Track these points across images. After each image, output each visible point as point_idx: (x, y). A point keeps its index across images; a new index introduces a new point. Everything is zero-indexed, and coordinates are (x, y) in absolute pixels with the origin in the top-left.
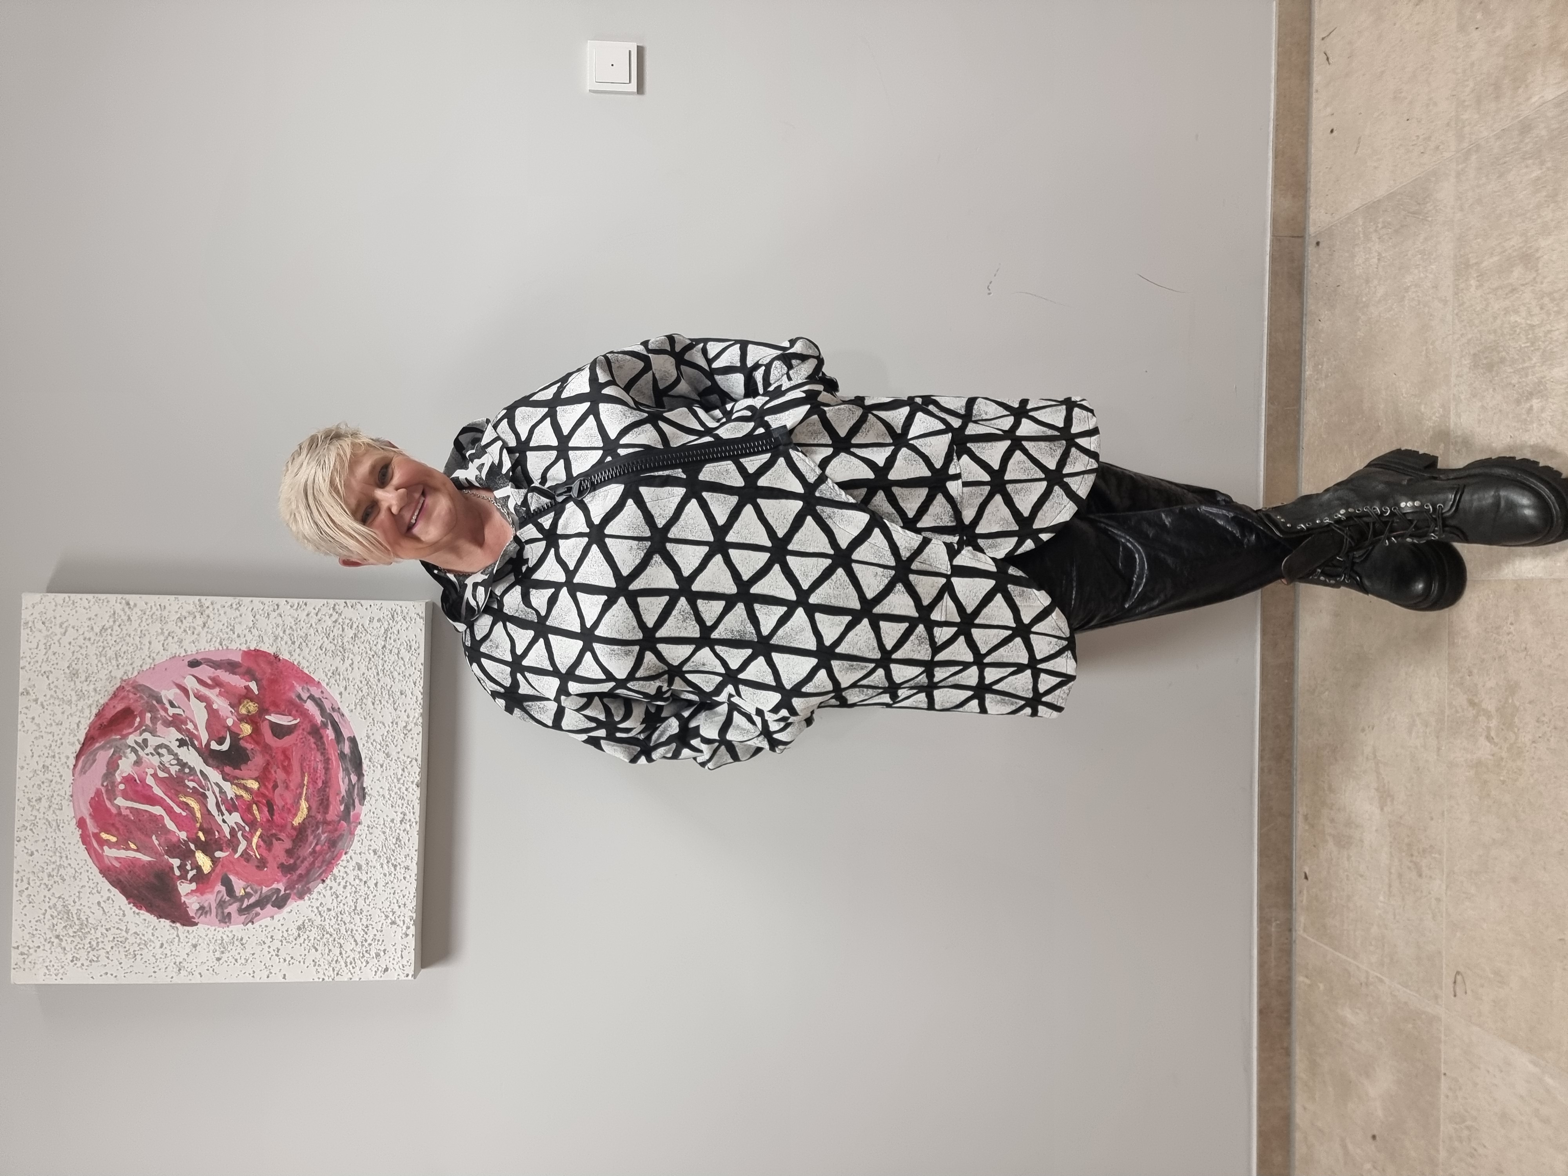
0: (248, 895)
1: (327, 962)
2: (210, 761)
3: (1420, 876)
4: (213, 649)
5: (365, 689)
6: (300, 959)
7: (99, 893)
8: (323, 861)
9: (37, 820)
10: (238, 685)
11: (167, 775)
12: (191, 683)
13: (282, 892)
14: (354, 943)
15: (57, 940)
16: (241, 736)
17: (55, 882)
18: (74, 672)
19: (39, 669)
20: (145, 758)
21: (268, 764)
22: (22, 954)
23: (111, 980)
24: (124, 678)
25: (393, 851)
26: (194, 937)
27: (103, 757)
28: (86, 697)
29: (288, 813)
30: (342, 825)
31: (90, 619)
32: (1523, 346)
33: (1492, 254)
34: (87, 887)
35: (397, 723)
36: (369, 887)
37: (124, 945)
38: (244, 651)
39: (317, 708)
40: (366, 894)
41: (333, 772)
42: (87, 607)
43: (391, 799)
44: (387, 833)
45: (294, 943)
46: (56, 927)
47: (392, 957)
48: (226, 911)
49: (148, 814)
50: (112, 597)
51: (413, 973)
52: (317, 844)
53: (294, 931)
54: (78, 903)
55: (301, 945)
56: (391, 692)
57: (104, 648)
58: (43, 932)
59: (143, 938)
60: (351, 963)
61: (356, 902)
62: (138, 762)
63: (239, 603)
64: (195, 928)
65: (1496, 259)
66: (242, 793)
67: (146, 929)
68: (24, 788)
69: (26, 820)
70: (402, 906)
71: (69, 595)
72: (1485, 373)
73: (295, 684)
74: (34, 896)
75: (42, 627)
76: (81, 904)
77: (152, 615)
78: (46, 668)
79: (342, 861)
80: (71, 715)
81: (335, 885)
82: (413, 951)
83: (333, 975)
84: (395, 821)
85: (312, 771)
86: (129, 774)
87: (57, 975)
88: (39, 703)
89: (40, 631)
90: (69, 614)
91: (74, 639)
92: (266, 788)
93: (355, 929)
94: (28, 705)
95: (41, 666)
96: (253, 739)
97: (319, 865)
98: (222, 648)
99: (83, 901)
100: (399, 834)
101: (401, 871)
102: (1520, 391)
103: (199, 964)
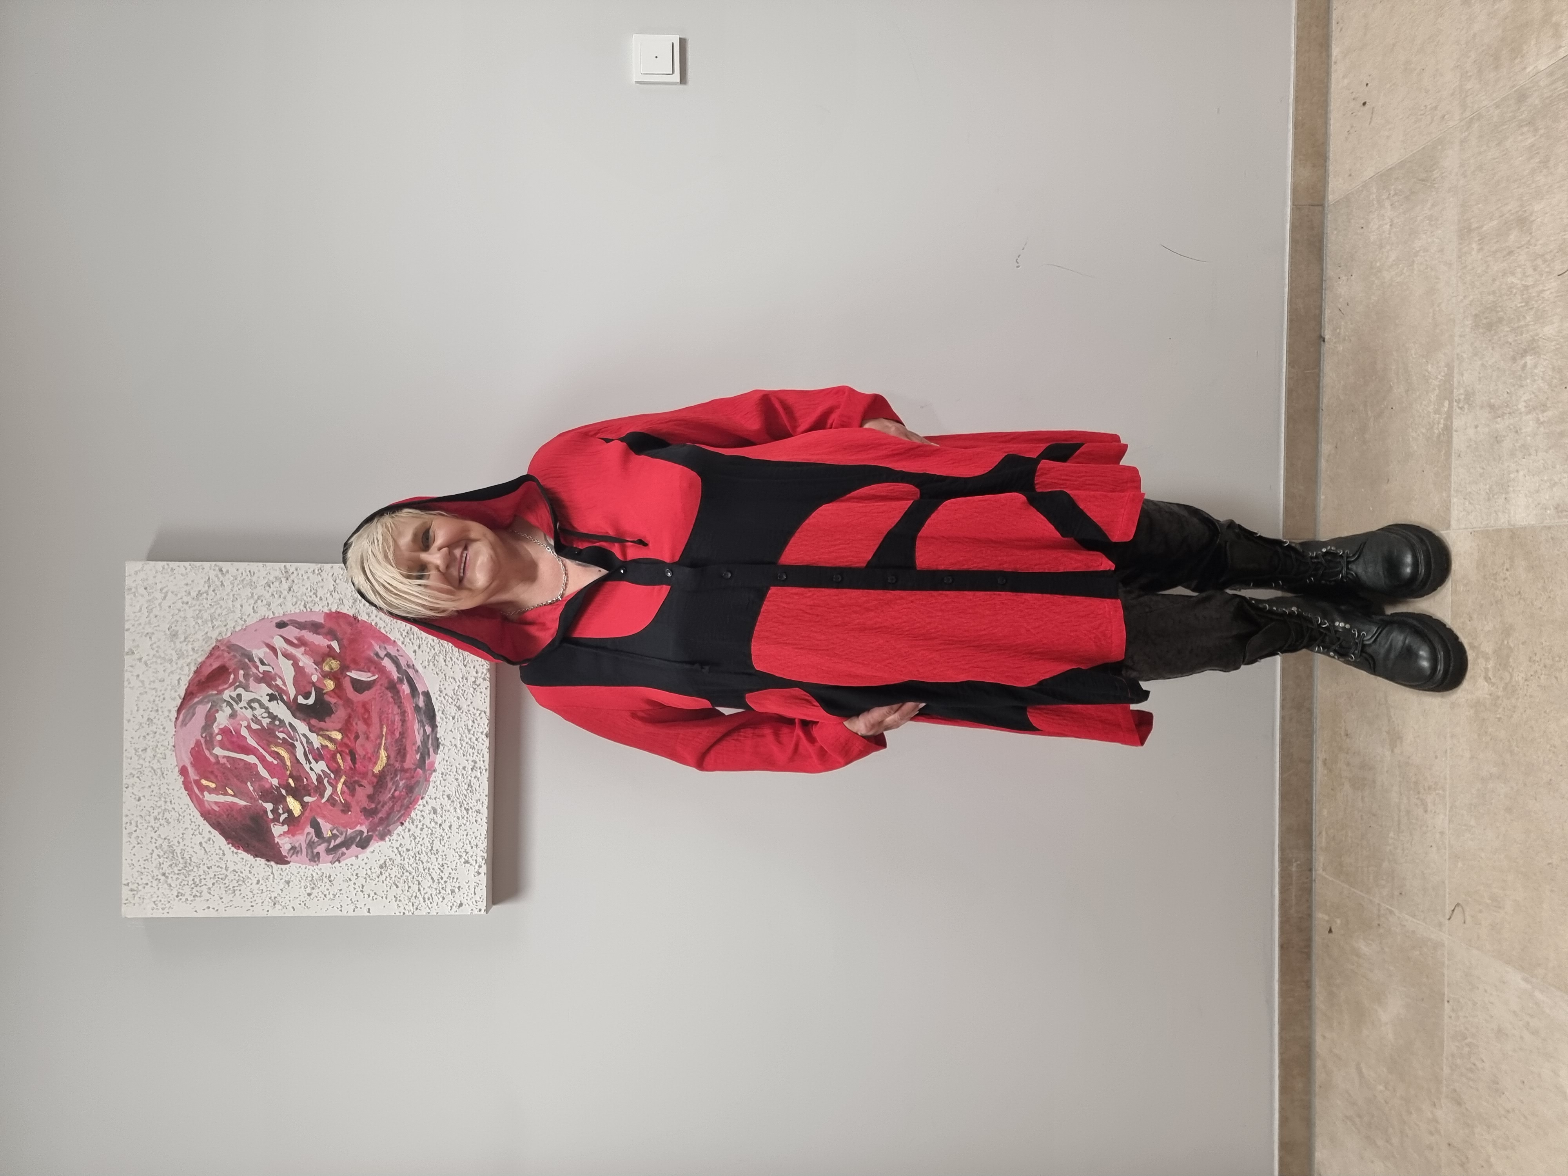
0: (334, 837)
1: (406, 898)
2: (298, 714)
3: (1426, 811)
4: (297, 611)
5: (437, 647)
6: (383, 894)
7: (202, 834)
8: (402, 806)
9: (143, 768)
10: (321, 645)
11: (259, 727)
12: (279, 643)
13: (365, 834)
14: (431, 881)
15: (164, 877)
16: (324, 692)
17: (161, 825)
18: (174, 633)
19: (143, 630)
20: (240, 712)
21: (350, 717)
22: (132, 890)
23: (212, 914)
24: (219, 638)
25: (466, 796)
26: (287, 874)
27: (202, 710)
28: (186, 655)
29: (369, 762)
30: (418, 772)
31: (187, 584)
32: (1519, 305)
33: (1492, 218)
34: (190, 829)
35: (466, 679)
36: (443, 830)
37: (224, 882)
38: (326, 613)
39: (393, 665)
40: (441, 836)
41: (409, 724)
42: (184, 572)
43: (463, 748)
44: (460, 780)
45: (377, 880)
46: (162, 866)
47: (466, 893)
48: (315, 851)
49: (243, 764)
50: (206, 565)
51: (485, 908)
52: (395, 790)
53: (376, 868)
54: (182, 844)
55: (383, 882)
57: (200, 611)
58: (150, 870)
59: (241, 875)
60: (429, 899)
61: (432, 843)
62: (233, 716)
63: (321, 569)
64: (288, 865)
65: (1495, 222)
66: (327, 743)
67: (243, 867)
68: (131, 740)
69: (134, 769)
70: (474, 847)
71: (168, 563)
72: (1485, 333)
73: (373, 643)
74: (142, 837)
75: (144, 592)
76: (185, 845)
77: (243, 580)
78: (149, 630)
79: (419, 805)
80: (172, 672)
81: (413, 827)
82: (485, 888)
83: (412, 910)
84: (466, 769)
85: (390, 723)
86: (225, 726)
87: (163, 909)
88: (143, 660)
89: (142, 596)
90: (168, 580)
91: (173, 603)
92: (349, 739)
93: (431, 867)
94: (134, 664)
95: (144, 628)
96: (335, 693)
97: (398, 809)
98: (307, 610)
99: (187, 842)
100: (470, 780)
101: (472, 814)
102: (1516, 349)
103: (291, 899)
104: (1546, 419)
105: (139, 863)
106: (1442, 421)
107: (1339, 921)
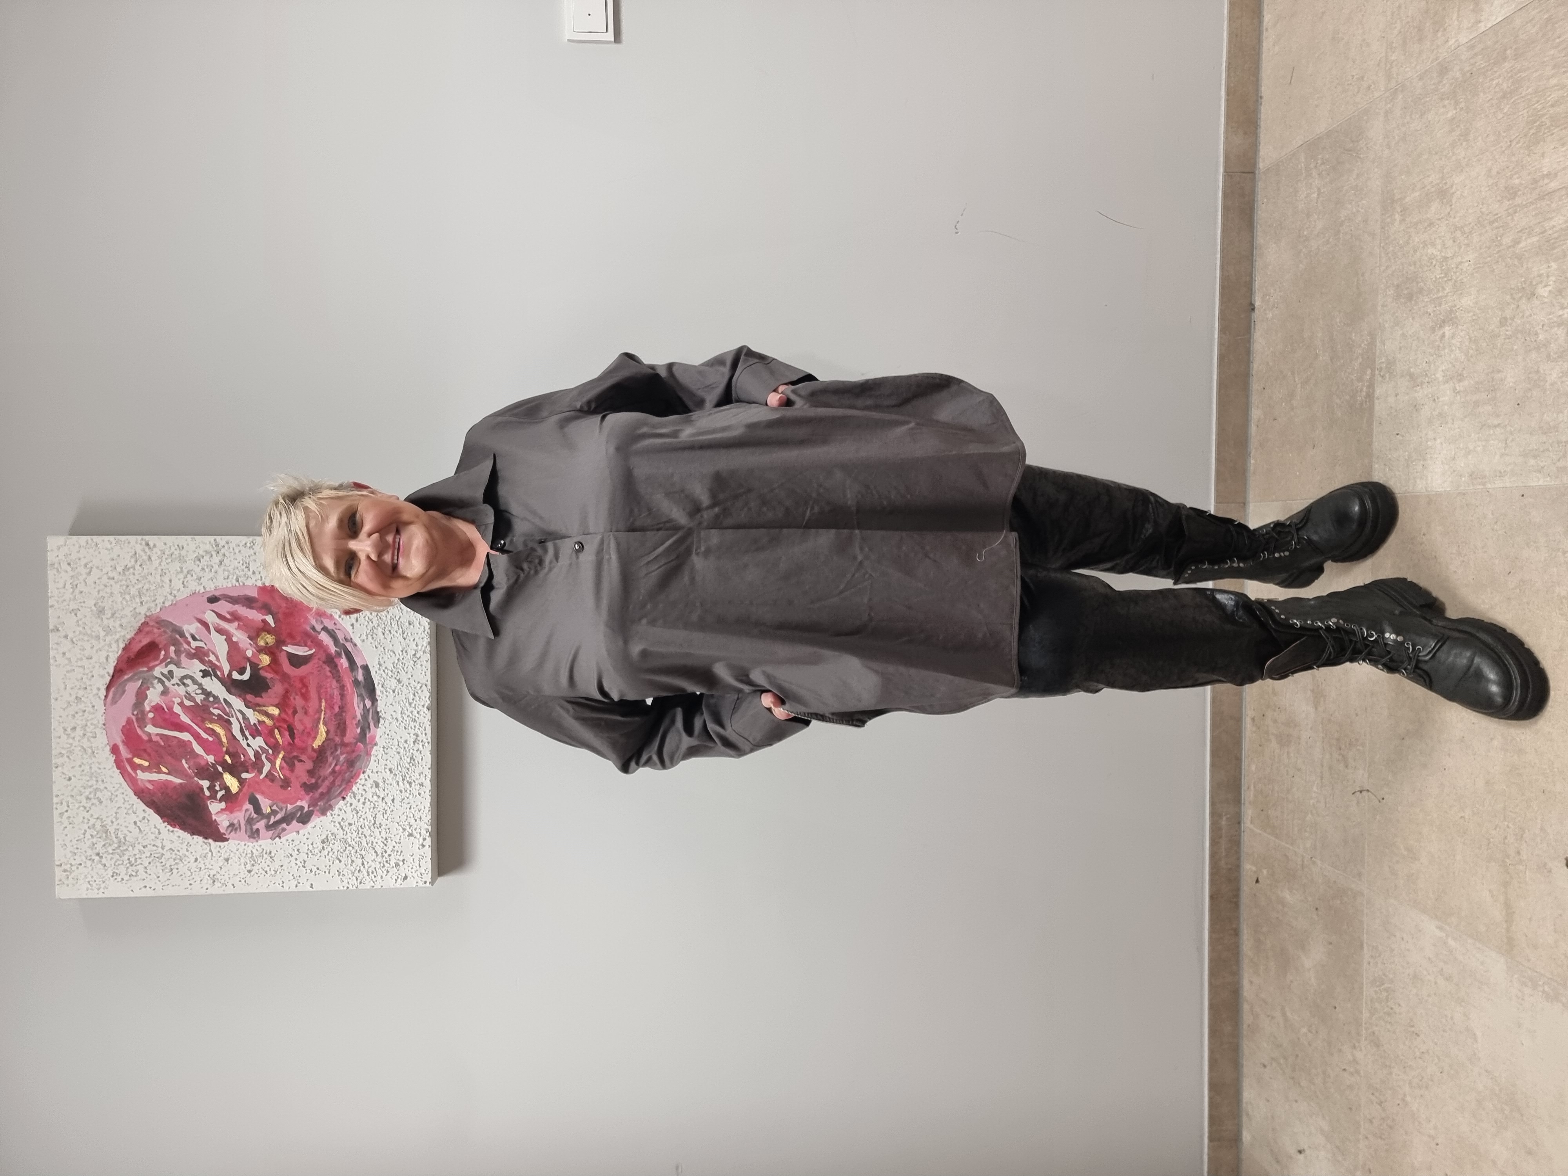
0: (274, 813)
1: (350, 872)
2: (233, 690)
3: (1347, 767)
4: (230, 585)
5: (375, 620)
6: (325, 869)
7: (135, 813)
8: (343, 780)
9: (73, 748)
10: (255, 619)
11: (192, 704)
12: (211, 618)
13: (306, 809)
14: (374, 854)
15: (98, 857)
16: (260, 667)
17: (93, 804)
18: (100, 609)
19: (67, 607)
20: (171, 688)
21: (287, 692)
22: (65, 871)
23: (149, 893)
24: (148, 614)
25: (408, 769)
26: (226, 851)
27: (132, 688)
28: (113, 632)
29: (308, 737)
30: (359, 746)
31: (113, 559)
32: (1438, 276)
33: (1413, 189)
34: (123, 808)
35: (406, 652)
36: (386, 803)
37: (160, 861)
38: (260, 587)
39: (331, 639)
40: (384, 809)
41: (348, 698)
42: (109, 546)
43: (404, 721)
44: (401, 754)
45: (318, 856)
46: (96, 846)
47: (411, 866)
48: (255, 827)
49: (177, 740)
50: (132, 539)
51: (430, 880)
52: (336, 765)
53: (319, 844)
54: (115, 823)
55: (325, 857)
56: (399, 623)
57: (128, 586)
58: (83, 851)
59: (178, 853)
60: (373, 873)
61: (375, 817)
62: (165, 692)
63: (252, 542)
64: (226, 843)
65: (1417, 194)
66: (263, 718)
67: (180, 845)
68: (59, 718)
69: (63, 748)
70: (418, 820)
71: (91, 537)
72: (1406, 303)
73: (309, 617)
74: (74, 817)
75: (68, 568)
76: (118, 824)
77: (171, 555)
78: (73, 606)
79: (361, 779)
80: (100, 650)
81: (354, 802)
82: (430, 861)
83: (356, 884)
84: (408, 742)
85: (328, 696)
86: (157, 703)
88: (69, 639)
89: (67, 572)
90: (92, 555)
92: (286, 713)
93: (375, 841)
94: (59, 641)
95: (69, 605)
96: (272, 669)
97: (339, 784)
98: (239, 584)
99: (120, 821)
100: (412, 753)
101: (415, 787)
102: (1435, 319)
103: (231, 876)
104: (1462, 389)
105: (71, 844)
106: (1365, 389)
107: (1265, 871)
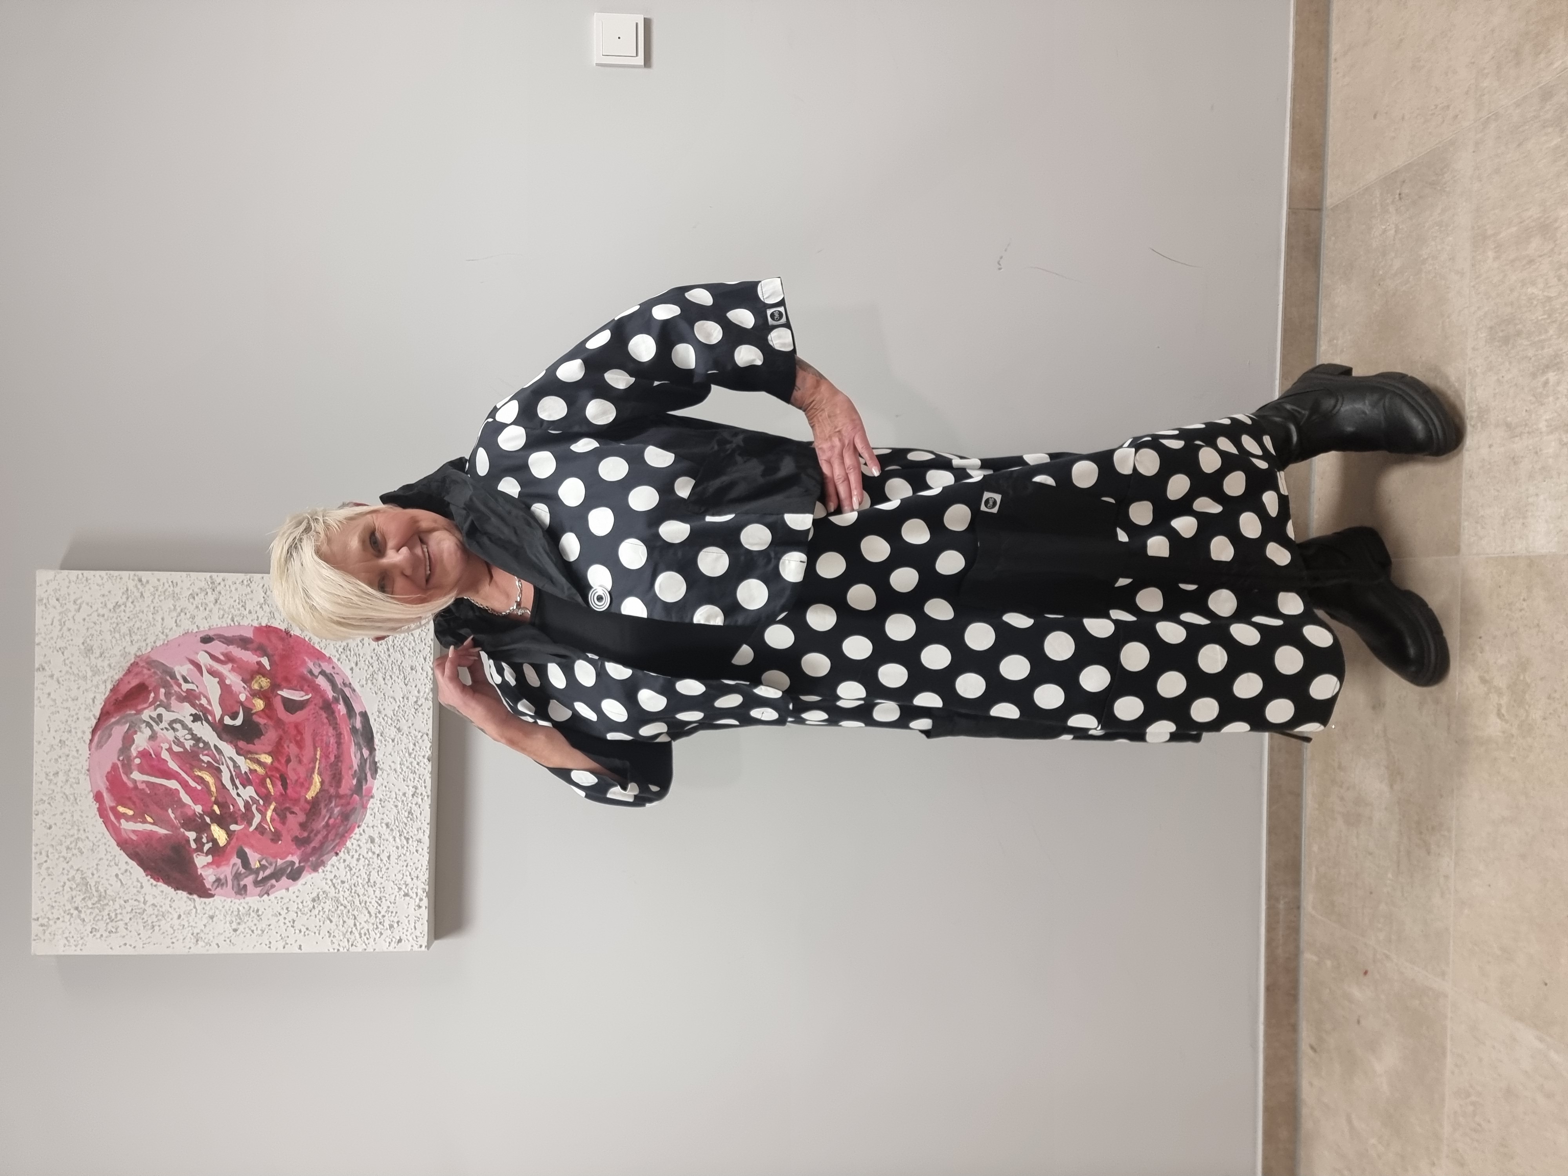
0: (263, 868)
1: (341, 934)
2: (224, 736)
3: (1429, 853)
4: (225, 625)
5: (376, 665)
6: (315, 930)
7: (117, 865)
8: (337, 835)
9: (55, 794)
10: (250, 661)
11: (181, 750)
12: (204, 659)
13: (297, 865)
14: (368, 915)
15: (77, 911)
16: (253, 712)
17: (73, 855)
18: (89, 648)
19: (55, 645)
20: (160, 733)
21: (281, 738)
22: (42, 925)
23: (128, 951)
24: (138, 654)
25: (406, 824)
26: (211, 908)
27: (118, 732)
28: (101, 672)
29: (301, 787)
30: (355, 798)
31: (103, 596)
32: (1540, 318)
33: (1510, 224)
34: (105, 860)
35: (407, 699)
36: (381, 860)
37: (142, 917)
38: (255, 627)
39: (328, 684)
40: (379, 867)
41: (345, 747)
42: (100, 582)
43: (403, 773)
44: (399, 807)
45: (308, 915)
46: (74, 899)
47: (406, 928)
48: (242, 883)
49: (164, 788)
50: (125, 574)
51: (426, 944)
52: (330, 818)
53: (309, 902)
54: (96, 876)
55: (316, 916)
56: (401, 668)
57: (118, 624)
58: (62, 904)
59: (161, 909)
60: (365, 934)
61: (369, 875)
62: (153, 737)
63: (250, 580)
64: (211, 899)
65: (1514, 229)
66: (256, 767)
67: (163, 900)
68: (41, 762)
69: (44, 794)
70: (415, 879)
71: (83, 572)
72: (1501, 346)
73: (307, 659)
74: (53, 868)
75: (56, 604)
76: (99, 877)
77: (164, 592)
78: (61, 644)
79: (355, 834)
80: (87, 690)
81: (348, 858)
82: (426, 923)
83: (347, 946)
84: (407, 795)
85: (324, 745)
86: (145, 749)
87: (76, 946)
88: (55, 676)
89: (55, 608)
90: (82, 591)
91: (88, 616)
92: (279, 761)
93: (368, 901)
94: (45, 681)
95: (56, 643)
96: (266, 714)
97: (333, 838)
98: (234, 624)
99: (101, 874)
100: (411, 807)
101: (413, 844)
102: (1536, 364)
103: (216, 934)
105: (50, 896)
107: (1328, 962)
